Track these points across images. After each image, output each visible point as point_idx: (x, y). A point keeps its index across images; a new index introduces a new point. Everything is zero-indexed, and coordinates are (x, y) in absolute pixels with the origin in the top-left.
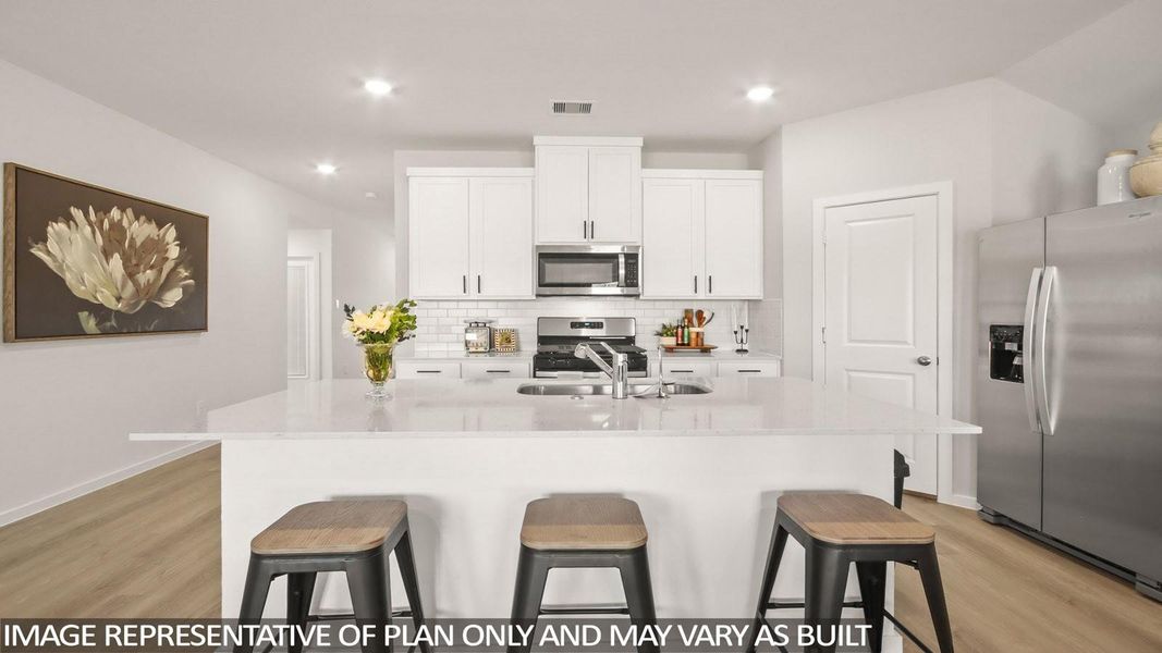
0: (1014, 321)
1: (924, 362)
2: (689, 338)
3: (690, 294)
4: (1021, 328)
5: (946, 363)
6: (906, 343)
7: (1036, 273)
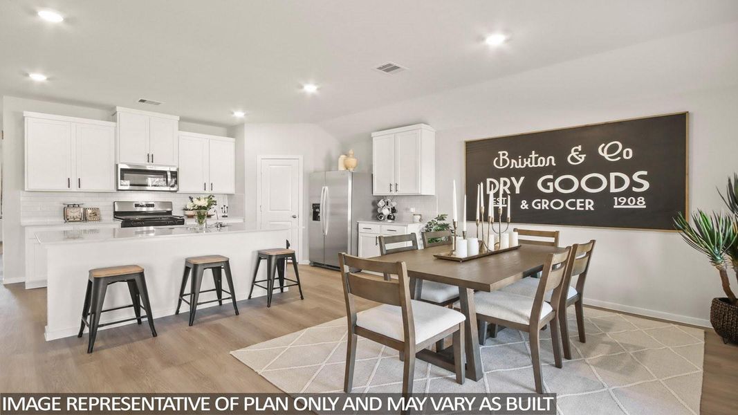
0: (318, 202)
1: (294, 217)
3: (202, 191)
4: (319, 204)
5: (301, 217)
6: (289, 210)
7: (323, 187)
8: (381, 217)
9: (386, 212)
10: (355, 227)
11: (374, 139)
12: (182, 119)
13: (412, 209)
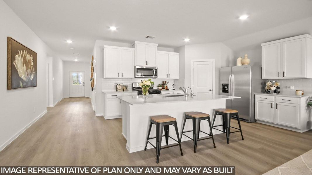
0: (227, 83)
1: (210, 90)
2: (165, 87)
3: (166, 78)
4: (228, 84)
5: (214, 91)
6: (207, 87)
7: (230, 75)
8: (269, 92)
9: (273, 88)
10: (253, 97)
11: (262, 47)
12: (159, 46)
13: (292, 87)
